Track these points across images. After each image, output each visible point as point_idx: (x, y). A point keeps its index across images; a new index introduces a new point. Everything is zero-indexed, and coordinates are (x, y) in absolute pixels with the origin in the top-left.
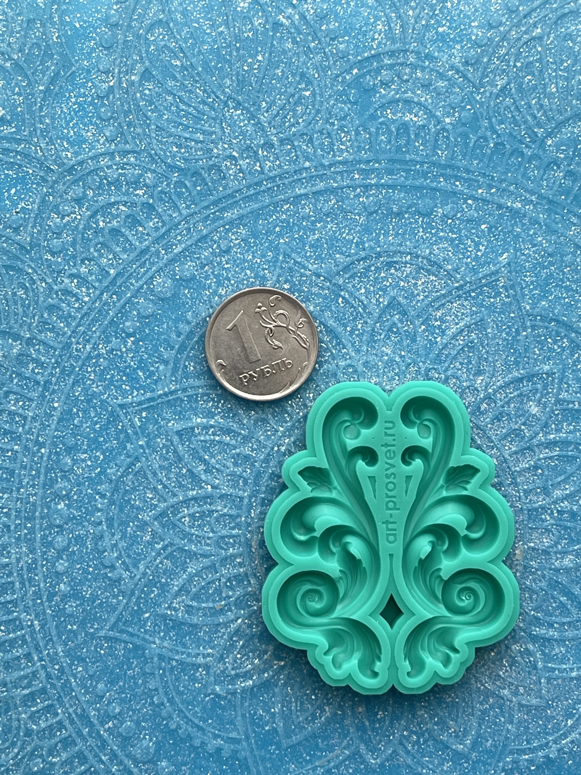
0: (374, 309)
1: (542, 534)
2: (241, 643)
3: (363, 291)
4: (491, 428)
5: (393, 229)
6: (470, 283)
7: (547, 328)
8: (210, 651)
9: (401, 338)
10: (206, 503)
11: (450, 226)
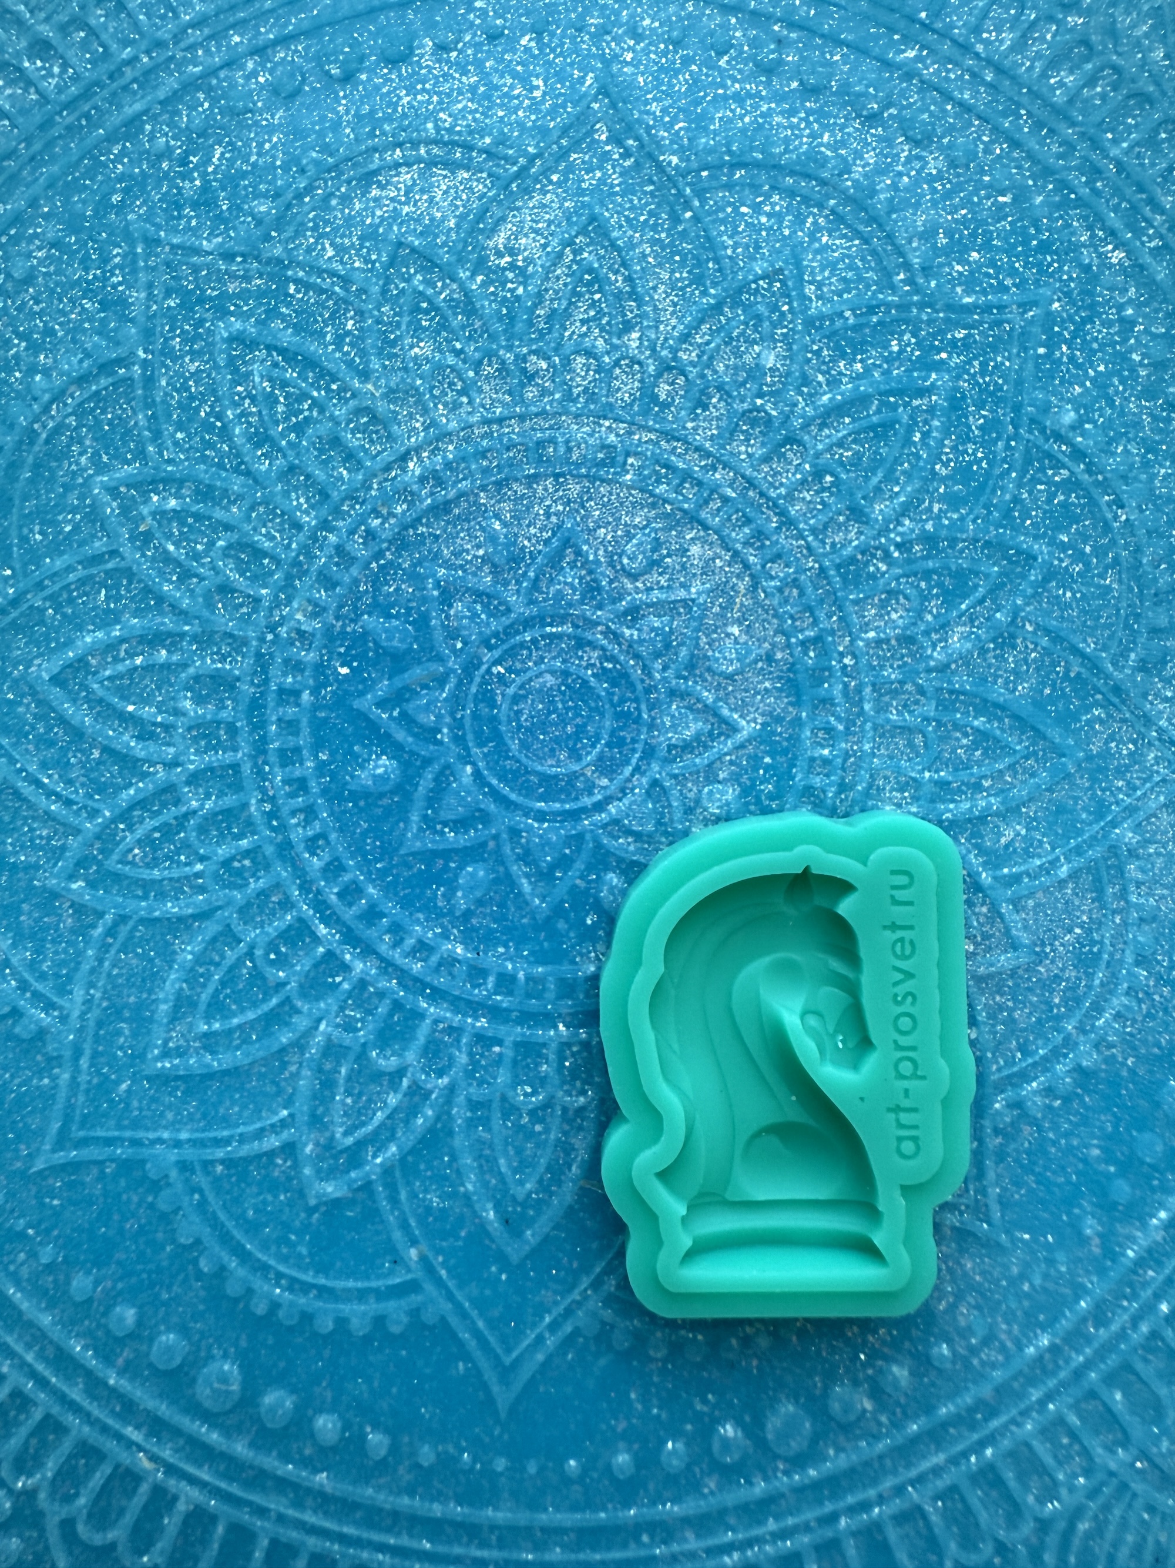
0: (367, 279)
1: (883, 605)
2: (343, 1071)
3: (330, 253)
4: (695, 429)
5: (347, 112)
6: (539, 155)
7: (729, 187)
8: (285, 1113)
9: (443, 317)
10: (164, 805)
11: (457, 64)
